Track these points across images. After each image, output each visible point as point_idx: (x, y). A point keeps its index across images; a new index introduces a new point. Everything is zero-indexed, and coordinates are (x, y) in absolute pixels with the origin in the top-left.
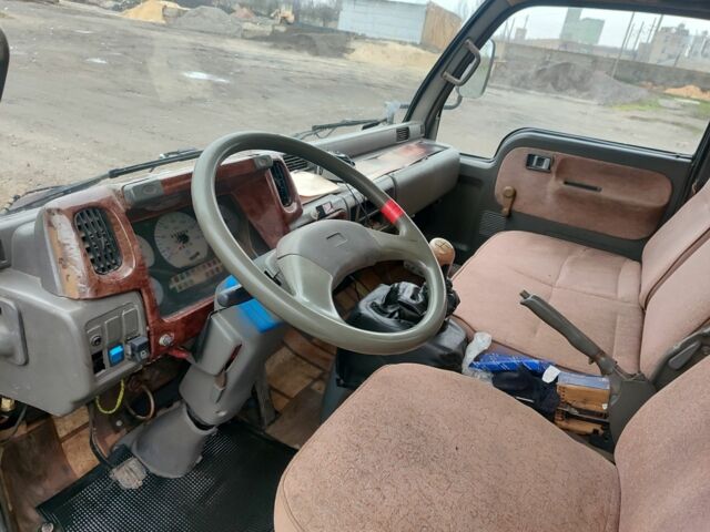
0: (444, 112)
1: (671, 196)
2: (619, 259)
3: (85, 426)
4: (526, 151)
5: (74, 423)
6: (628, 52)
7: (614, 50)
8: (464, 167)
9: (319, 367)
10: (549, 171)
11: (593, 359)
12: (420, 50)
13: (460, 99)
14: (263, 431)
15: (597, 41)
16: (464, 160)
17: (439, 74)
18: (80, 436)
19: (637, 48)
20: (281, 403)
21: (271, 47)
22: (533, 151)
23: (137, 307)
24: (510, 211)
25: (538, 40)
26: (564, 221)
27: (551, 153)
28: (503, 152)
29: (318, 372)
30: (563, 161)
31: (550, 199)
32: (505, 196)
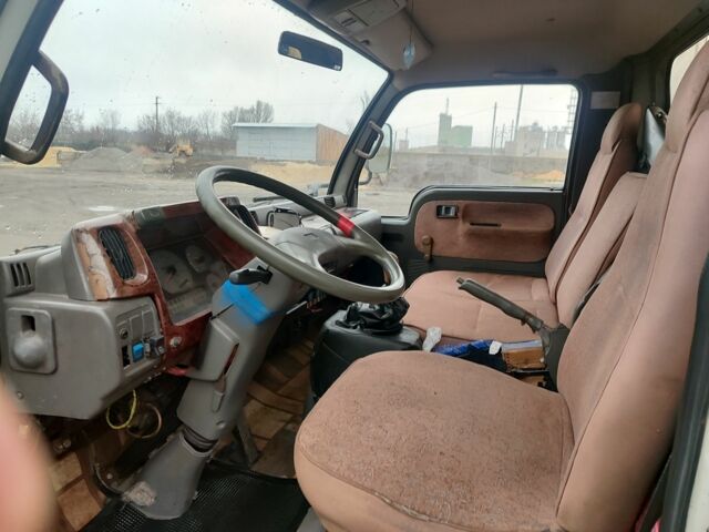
0: (360, 187)
1: (555, 221)
2: (528, 279)
3: (77, 480)
4: (433, 204)
5: (68, 476)
6: (497, 150)
7: (485, 149)
8: (385, 225)
9: (288, 412)
10: (456, 217)
11: (524, 321)
12: (316, 166)
13: (370, 174)
14: (249, 469)
15: (470, 144)
16: (384, 221)
17: (351, 153)
18: (74, 490)
19: (503, 146)
20: (261, 445)
21: (173, 178)
22: (439, 203)
23: (152, 309)
24: (431, 256)
25: (420, 148)
26: (477, 256)
27: (455, 202)
28: (415, 209)
29: (289, 416)
30: (466, 207)
31: (461, 240)
32: (424, 244)
